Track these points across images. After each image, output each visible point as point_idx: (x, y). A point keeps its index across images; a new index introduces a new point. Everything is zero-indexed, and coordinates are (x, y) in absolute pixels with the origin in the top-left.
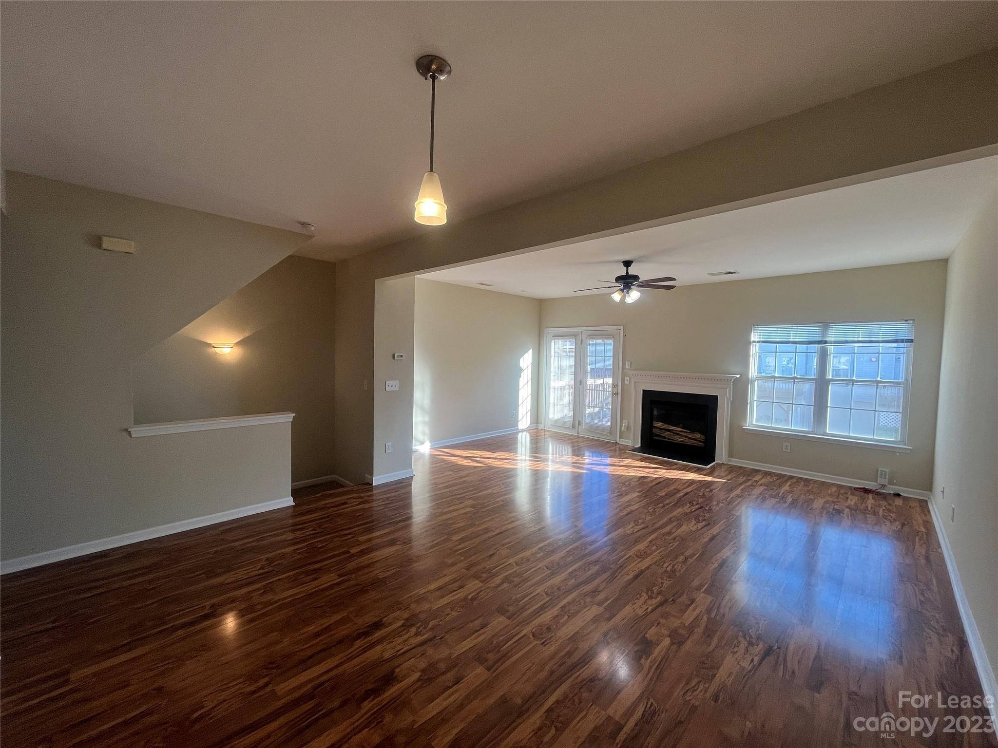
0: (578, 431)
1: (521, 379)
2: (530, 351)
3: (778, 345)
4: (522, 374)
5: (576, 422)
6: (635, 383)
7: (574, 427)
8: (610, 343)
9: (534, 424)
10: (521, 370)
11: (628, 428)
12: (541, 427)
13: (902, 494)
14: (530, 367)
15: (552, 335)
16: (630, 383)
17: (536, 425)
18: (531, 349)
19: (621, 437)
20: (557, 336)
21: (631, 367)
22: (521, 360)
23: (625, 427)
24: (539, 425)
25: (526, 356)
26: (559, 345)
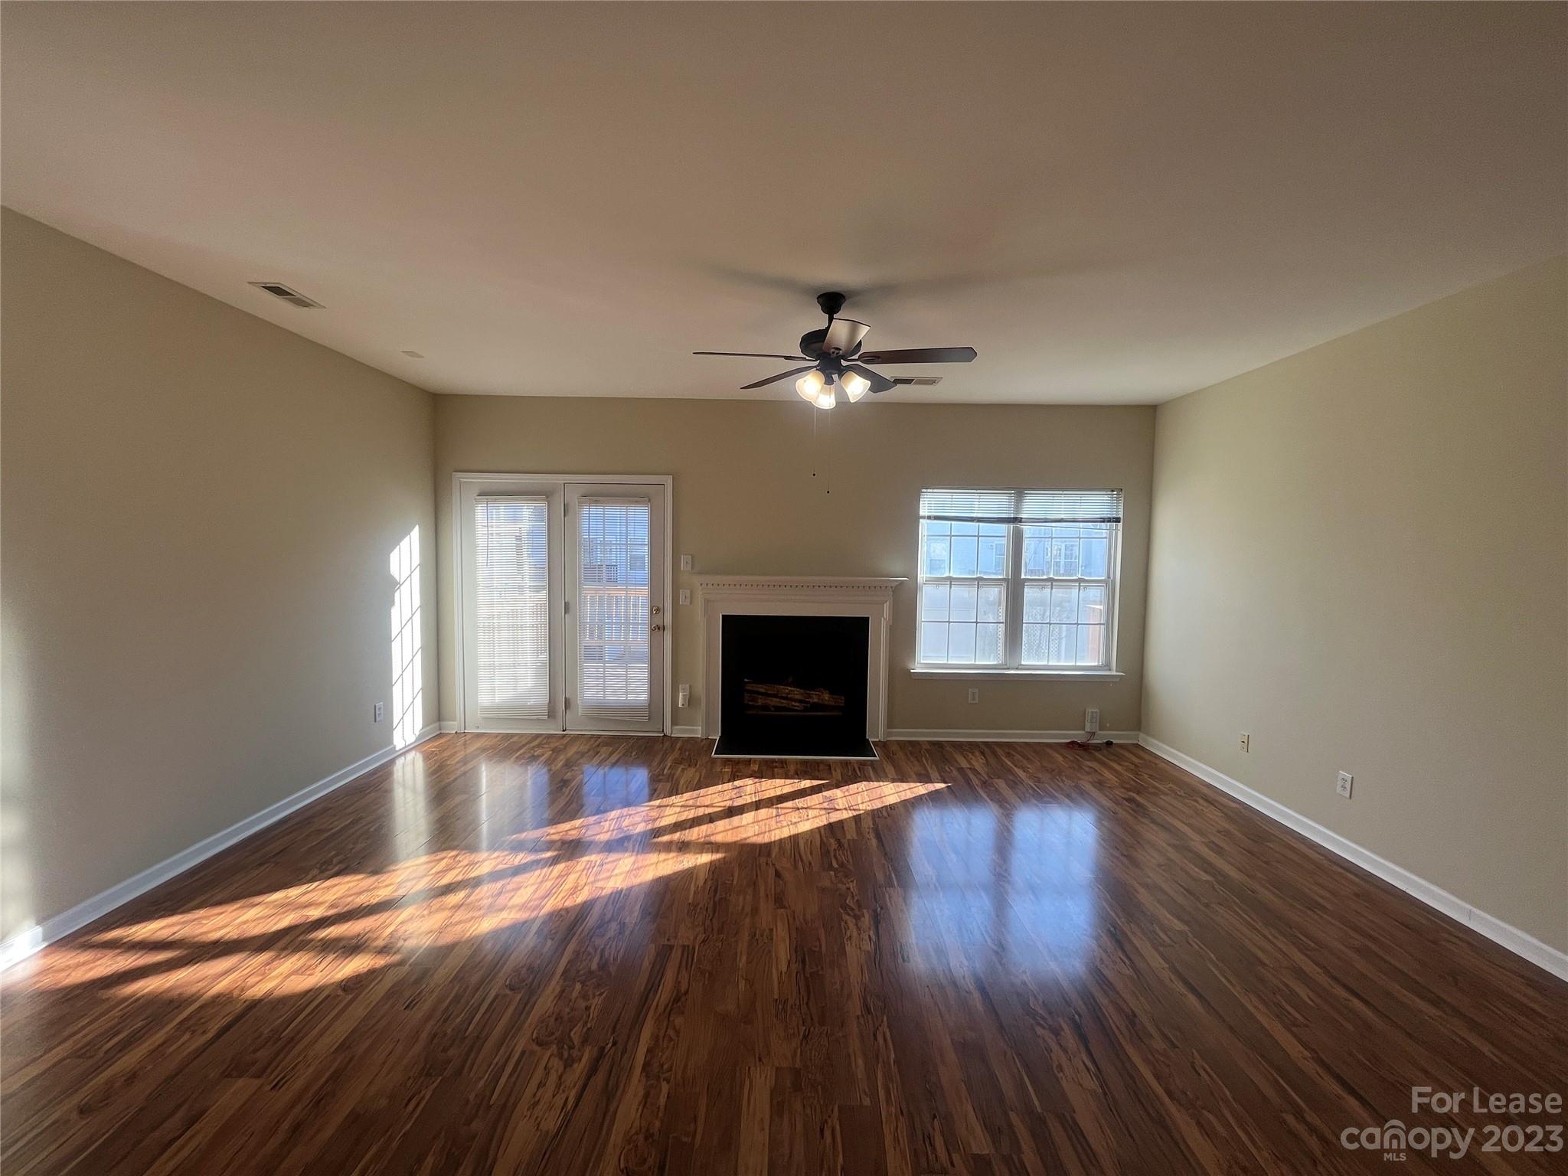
0: (564, 722)
1: (395, 612)
2: (415, 533)
3: (953, 522)
4: (397, 594)
5: (559, 701)
6: (707, 602)
7: (552, 713)
8: (639, 516)
9: (431, 723)
10: (393, 585)
11: (691, 701)
12: (452, 727)
13: (1114, 742)
14: (416, 575)
15: (477, 492)
16: (691, 603)
17: (437, 724)
18: (417, 526)
19: (674, 722)
20: (489, 494)
21: (692, 568)
22: (394, 556)
23: (684, 699)
24: (444, 723)
25: (405, 543)
26: (498, 518)
